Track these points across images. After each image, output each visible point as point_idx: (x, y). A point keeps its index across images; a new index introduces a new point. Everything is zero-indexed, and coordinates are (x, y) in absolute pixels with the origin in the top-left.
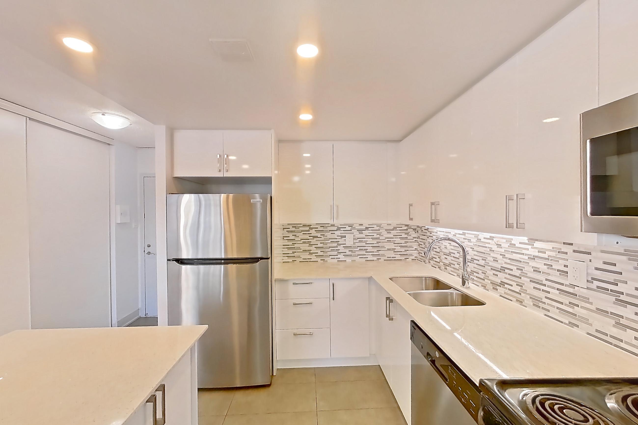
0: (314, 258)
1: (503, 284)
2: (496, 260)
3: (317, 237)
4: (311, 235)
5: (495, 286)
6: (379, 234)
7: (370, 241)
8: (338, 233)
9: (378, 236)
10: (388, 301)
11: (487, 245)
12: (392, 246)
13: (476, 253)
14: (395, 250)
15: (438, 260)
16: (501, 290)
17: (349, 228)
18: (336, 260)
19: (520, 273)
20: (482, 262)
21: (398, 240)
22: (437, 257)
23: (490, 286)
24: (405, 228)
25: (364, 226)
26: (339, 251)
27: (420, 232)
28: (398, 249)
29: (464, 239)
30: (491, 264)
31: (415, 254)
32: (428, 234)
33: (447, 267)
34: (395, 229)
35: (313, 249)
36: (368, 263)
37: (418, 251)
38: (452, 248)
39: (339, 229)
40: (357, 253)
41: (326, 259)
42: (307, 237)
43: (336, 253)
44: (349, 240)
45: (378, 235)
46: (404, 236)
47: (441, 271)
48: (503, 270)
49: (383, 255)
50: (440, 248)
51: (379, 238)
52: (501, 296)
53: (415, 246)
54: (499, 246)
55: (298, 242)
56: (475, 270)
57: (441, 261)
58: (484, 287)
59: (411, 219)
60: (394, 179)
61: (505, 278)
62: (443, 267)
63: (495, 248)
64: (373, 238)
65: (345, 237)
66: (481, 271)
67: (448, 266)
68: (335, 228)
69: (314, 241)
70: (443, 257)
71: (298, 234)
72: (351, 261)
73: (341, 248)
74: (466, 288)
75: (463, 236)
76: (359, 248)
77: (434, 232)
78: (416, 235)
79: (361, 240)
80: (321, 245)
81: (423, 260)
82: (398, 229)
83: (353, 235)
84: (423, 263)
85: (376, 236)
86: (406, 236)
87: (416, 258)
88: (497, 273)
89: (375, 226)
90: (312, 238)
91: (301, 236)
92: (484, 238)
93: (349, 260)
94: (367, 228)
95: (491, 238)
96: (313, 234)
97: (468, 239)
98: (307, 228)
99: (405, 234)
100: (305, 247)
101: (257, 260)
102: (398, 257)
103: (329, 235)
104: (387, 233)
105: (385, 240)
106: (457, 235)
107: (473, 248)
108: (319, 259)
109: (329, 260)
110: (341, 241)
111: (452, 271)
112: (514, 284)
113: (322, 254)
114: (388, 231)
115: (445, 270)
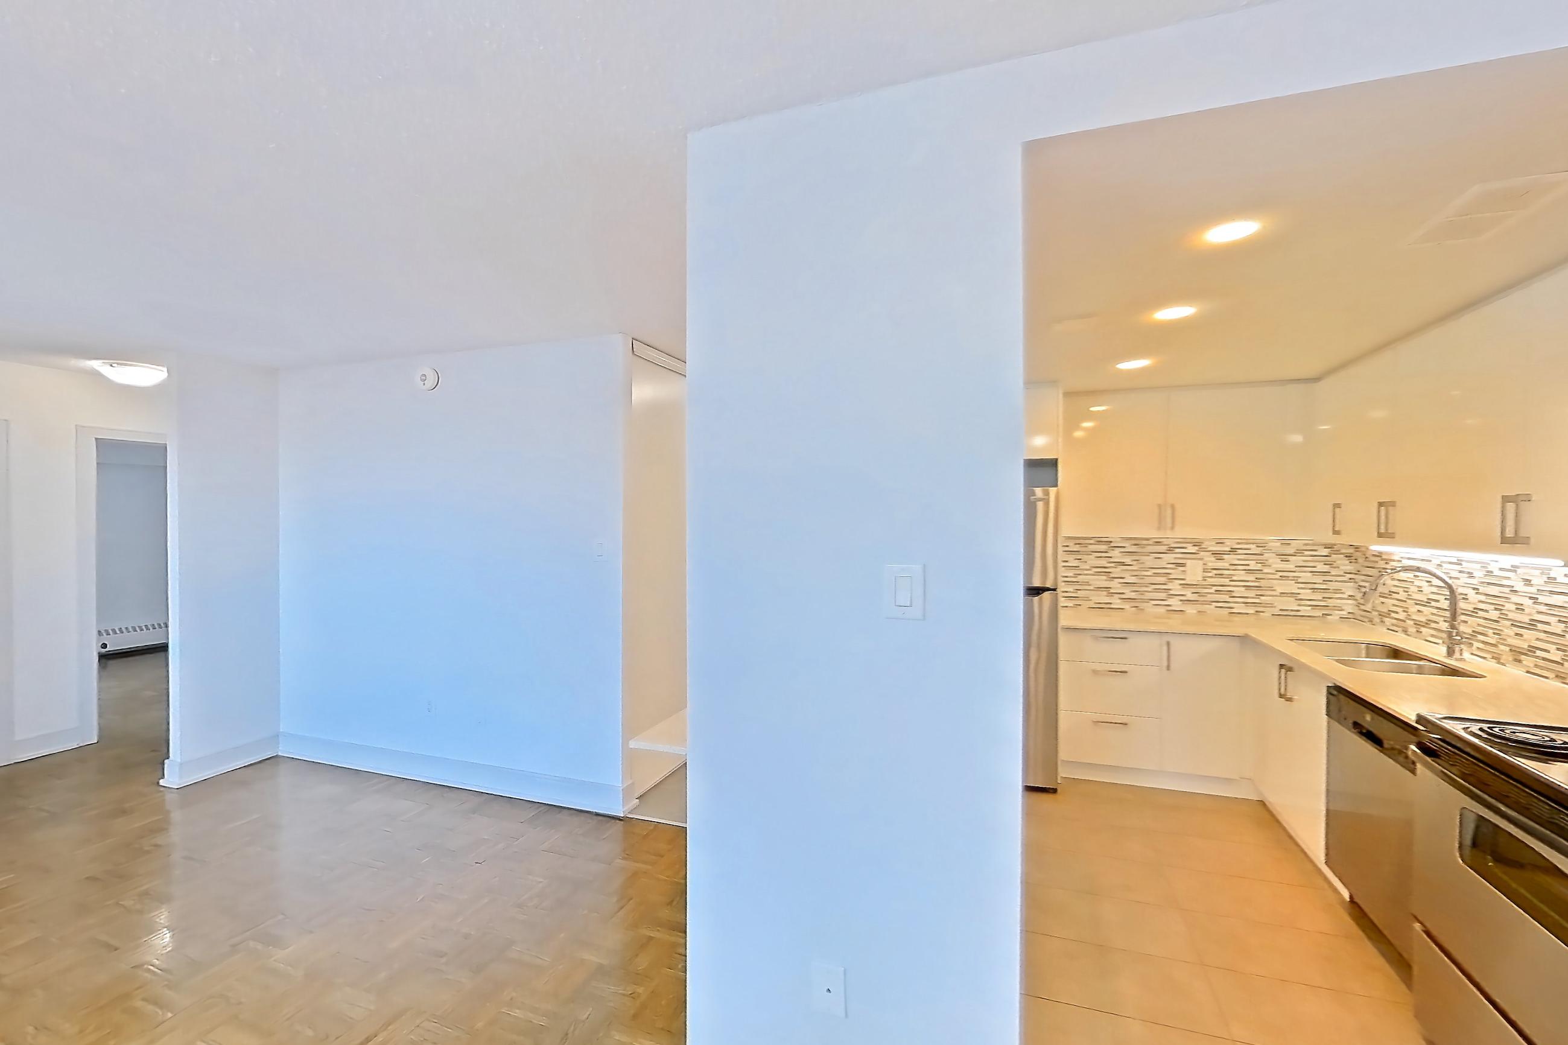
0: (1116, 602)
1: (1532, 649)
2: (1520, 608)
3: (1123, 564)
4: (1112, 560)
5: (1517, 655)
6: (1264, 564)
7: (1241, 575)
8: (1170, 557)
9: (1259, 567)
10: (1283, 671)
11: (1505, 582)
12: (1292, 587)
13: (1483, 598)
14: (1300, 597)
15: (1402, 616)
16: (1528, 661)
17: (1193, 549)
18: (1162, 610)
19: (1563, 627)
20: (1494, 615)
21: (1306, 576)
22: (1399, 610)
23: (1507, 657)
24: (1325, 552)
25: (1227, 546)
26: (1172, 592)
27: (1360, 560)
28: (1306, 594)
29: (1460, 572)
30: (1511, 616)
31: (1349, 606)
32: (1382, 564)
33: (1423, 629)
34: (1299, 552)
35: (1115, 585)
36: (1237, 618)
37: (1356, 600)
38: (1435, 590)
39: (1171, 550)
40: (1210, 597)
41: (1142, 605)
42: (1103, 562)
43: (1163, 595)
44: (1194, 572)
45: (1260, 564)
46: (1321, 567)
47: (1408, 637)
48: (1532, 625)
49: (1272, 606)
50: (1407, 592)
51: (1261, 570)
52: (1528, 672)
53: (1349, 589)
54: (1528, 582)
55: (1086, 572)
56: (1480, 629)
57: (1409, 617)
58: (1497, 658)
59: (1336, 532)
60: (1298, 438)
61: (1538, 639)
62: (1412, 630)
63: (1519, 586)
64: (1249, 570)
65: (1183, 565)
66: (1492, 631)
67: (1423, 626)
68: (1163, 548)
69: (1117, 571)
70: (1413, 609)
71: (1085, 558)
72: (1195, 612)
73: (1175, 587)
74: (1457, 660)
75: (1458, 568)
76: (1215, 588)
77: (1394, 561)
78: (1350, 568)
79: (1219, 573)
80: (1133, 580)
81: (1368, 617)
82: (1307, 553)
83: (1201, 562)
84: (1368, 625)
85: (1253, 565)
86: (1326, 568)
87: (1350, 616)
88: (1522, 631)
89: (1253, 546)
90: (1112, 565)
91: (1092, 560)
92: (1501, 569)
93: (1191, 610)
94: (1233, 551)
95: (1514, 569)
96: (1117, 557)
97: (1469, 573)
98: (1103, 547)
99: (1325, 564)
100: (1101, 580)
101: (1035, 592)
102: (1306, 610)
103: (1149, 561)
104: (1282, 561)
105: (1276, 574)
106: (1445, 566)
107: (1478, 589)
108: (1127, 606)
109: (1149, 608)
110: (1176, 573)
111: (1432, 636)
112: (1552, 648)
113: (1133, 595)
114: (1284, 557)
115: (1419, 634)
